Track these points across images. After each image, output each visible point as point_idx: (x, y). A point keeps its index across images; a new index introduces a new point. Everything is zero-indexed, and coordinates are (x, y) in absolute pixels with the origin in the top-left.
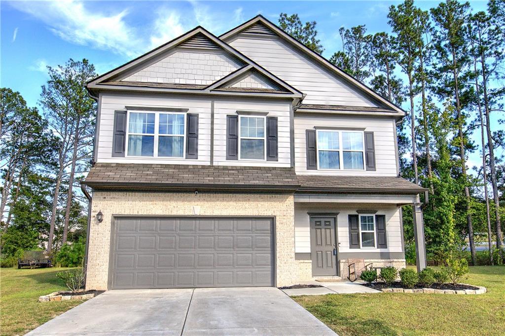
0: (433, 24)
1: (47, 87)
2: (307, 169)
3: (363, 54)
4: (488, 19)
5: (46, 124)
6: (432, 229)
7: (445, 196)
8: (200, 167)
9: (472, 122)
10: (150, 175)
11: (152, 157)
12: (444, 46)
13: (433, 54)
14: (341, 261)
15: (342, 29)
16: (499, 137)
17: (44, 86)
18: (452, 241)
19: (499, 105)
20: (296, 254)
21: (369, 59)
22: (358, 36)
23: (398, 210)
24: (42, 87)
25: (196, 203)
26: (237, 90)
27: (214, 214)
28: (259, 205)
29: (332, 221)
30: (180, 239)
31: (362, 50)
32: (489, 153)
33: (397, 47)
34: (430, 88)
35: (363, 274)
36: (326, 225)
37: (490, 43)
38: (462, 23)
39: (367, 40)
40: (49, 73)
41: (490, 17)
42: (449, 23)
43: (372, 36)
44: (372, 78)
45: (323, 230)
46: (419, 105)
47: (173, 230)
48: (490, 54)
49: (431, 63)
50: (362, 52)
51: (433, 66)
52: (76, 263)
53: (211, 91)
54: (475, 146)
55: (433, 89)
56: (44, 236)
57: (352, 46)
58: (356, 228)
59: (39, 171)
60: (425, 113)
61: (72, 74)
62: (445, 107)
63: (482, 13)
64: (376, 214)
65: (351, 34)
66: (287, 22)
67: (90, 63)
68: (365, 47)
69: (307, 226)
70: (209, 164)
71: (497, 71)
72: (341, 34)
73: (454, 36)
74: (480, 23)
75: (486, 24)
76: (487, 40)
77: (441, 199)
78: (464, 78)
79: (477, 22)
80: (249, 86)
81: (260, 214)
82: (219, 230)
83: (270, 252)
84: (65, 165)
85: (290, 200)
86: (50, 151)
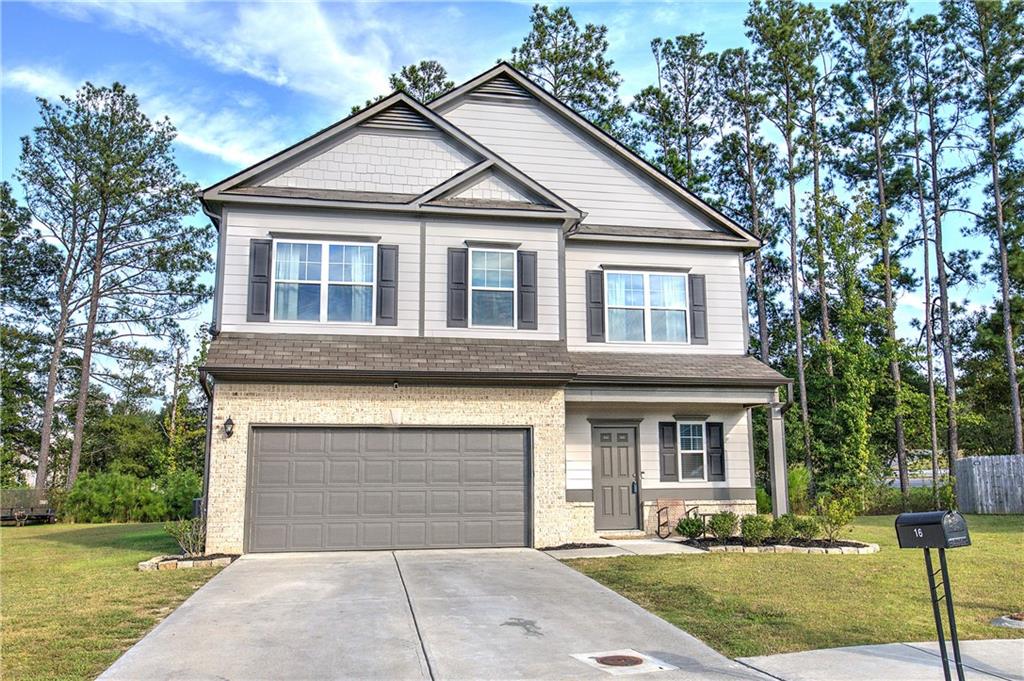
0: (837, 36)
1: (33, 140)
2: (588, 341)
3: (698, 91)
4: (942, 31)
5: (26, 217)
6: (827, 443)
7: (852, 380)
8: (402, 340)
9: (910, 232)
10: (316, 354)
11: (317, 323)
12: (859, 79)
13: (838, 93)
14: (646, 503)
15: (657, 41)
16: (960, 262)
17: (27, 138)
18: (864, 467)
19: (961, 200)
20: (568, 491)
21: (712, 100)
22: (688, 53)
23: (746, 415)
24: (23, 139)
25: (395, 403)
26: (467, 205)
27: (427, 423)
28: (504, 407)
29: (630, 432)
30: (366, 466)
31: (697, 83)
32: (939, 295)
33: (765, 83)
34: (829, 163)
35: (680, 525)
36: (619, 440)
37: (947, 76)
38: (893, 35)
39: (708, 63)
40: (41, 113)
41: (947, 28)
42: (867, 36)
43: (717, 55)
44: (717, 139)
45: (615, 450)
46: (807, 199)
47: (354, 451)
48: (947, 98)
49: (834, 111)
50: (698, 87)
51: (838, 117)
52: (108, 514)
53: (421, 205)
54: (917, 280)
55: (837, 165)
56: (24, 459)
57: (679, 72)
58: (672, 445)
59: (11, 320)
60: (819, 216)
61: (89, 114)
62: (856, 204)
63: (931, 18)
64: (708, 420)
65: (676, 49)
66: (546, 21)
67: (128, 92)
68: (704, 77)
69: (587, 443)
70: (417, 335)
71: (961, 132)
72: (654, 51)
73: (876, 61)
74: (928, 36)
75: (940, 38)
76: (940, 70)
77: (846, 387)
78: (895, 147)
79: (923, 34)
80: (487, 196)
81: (506, 423)
82: (434, 450)
83: (522, 488)
84: (72, 307)
85: (559, 398)
86: (34, 275)
